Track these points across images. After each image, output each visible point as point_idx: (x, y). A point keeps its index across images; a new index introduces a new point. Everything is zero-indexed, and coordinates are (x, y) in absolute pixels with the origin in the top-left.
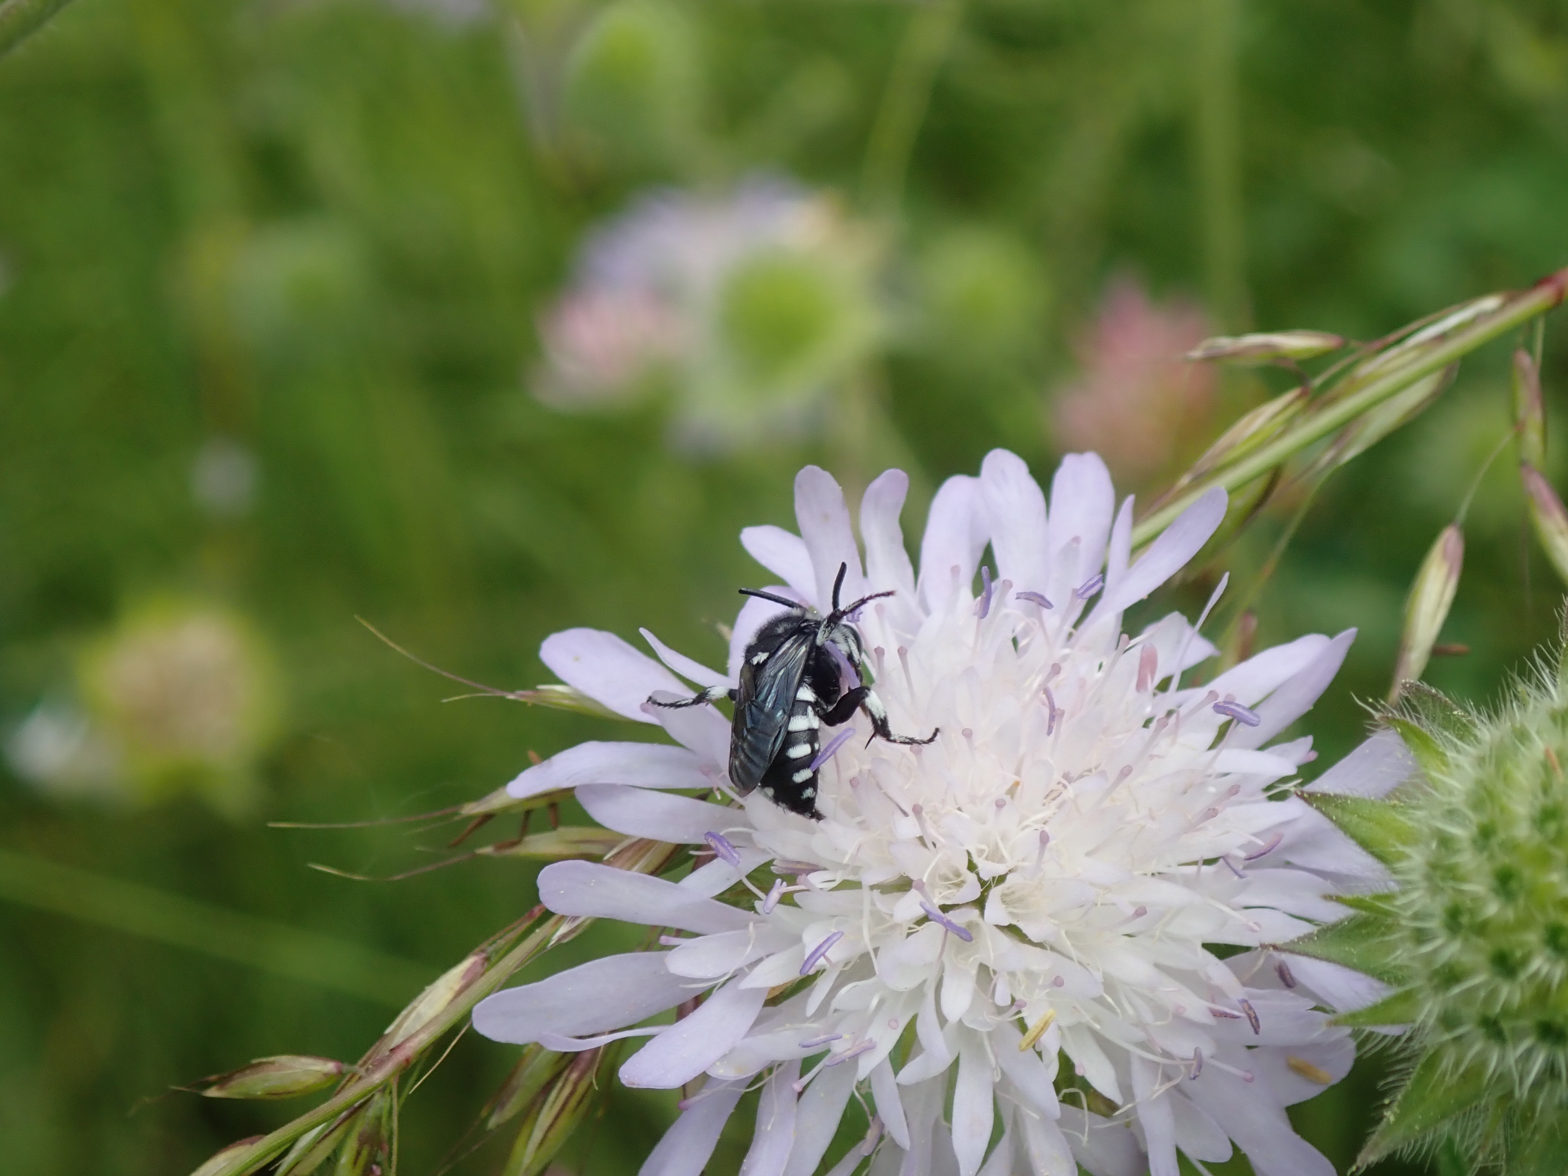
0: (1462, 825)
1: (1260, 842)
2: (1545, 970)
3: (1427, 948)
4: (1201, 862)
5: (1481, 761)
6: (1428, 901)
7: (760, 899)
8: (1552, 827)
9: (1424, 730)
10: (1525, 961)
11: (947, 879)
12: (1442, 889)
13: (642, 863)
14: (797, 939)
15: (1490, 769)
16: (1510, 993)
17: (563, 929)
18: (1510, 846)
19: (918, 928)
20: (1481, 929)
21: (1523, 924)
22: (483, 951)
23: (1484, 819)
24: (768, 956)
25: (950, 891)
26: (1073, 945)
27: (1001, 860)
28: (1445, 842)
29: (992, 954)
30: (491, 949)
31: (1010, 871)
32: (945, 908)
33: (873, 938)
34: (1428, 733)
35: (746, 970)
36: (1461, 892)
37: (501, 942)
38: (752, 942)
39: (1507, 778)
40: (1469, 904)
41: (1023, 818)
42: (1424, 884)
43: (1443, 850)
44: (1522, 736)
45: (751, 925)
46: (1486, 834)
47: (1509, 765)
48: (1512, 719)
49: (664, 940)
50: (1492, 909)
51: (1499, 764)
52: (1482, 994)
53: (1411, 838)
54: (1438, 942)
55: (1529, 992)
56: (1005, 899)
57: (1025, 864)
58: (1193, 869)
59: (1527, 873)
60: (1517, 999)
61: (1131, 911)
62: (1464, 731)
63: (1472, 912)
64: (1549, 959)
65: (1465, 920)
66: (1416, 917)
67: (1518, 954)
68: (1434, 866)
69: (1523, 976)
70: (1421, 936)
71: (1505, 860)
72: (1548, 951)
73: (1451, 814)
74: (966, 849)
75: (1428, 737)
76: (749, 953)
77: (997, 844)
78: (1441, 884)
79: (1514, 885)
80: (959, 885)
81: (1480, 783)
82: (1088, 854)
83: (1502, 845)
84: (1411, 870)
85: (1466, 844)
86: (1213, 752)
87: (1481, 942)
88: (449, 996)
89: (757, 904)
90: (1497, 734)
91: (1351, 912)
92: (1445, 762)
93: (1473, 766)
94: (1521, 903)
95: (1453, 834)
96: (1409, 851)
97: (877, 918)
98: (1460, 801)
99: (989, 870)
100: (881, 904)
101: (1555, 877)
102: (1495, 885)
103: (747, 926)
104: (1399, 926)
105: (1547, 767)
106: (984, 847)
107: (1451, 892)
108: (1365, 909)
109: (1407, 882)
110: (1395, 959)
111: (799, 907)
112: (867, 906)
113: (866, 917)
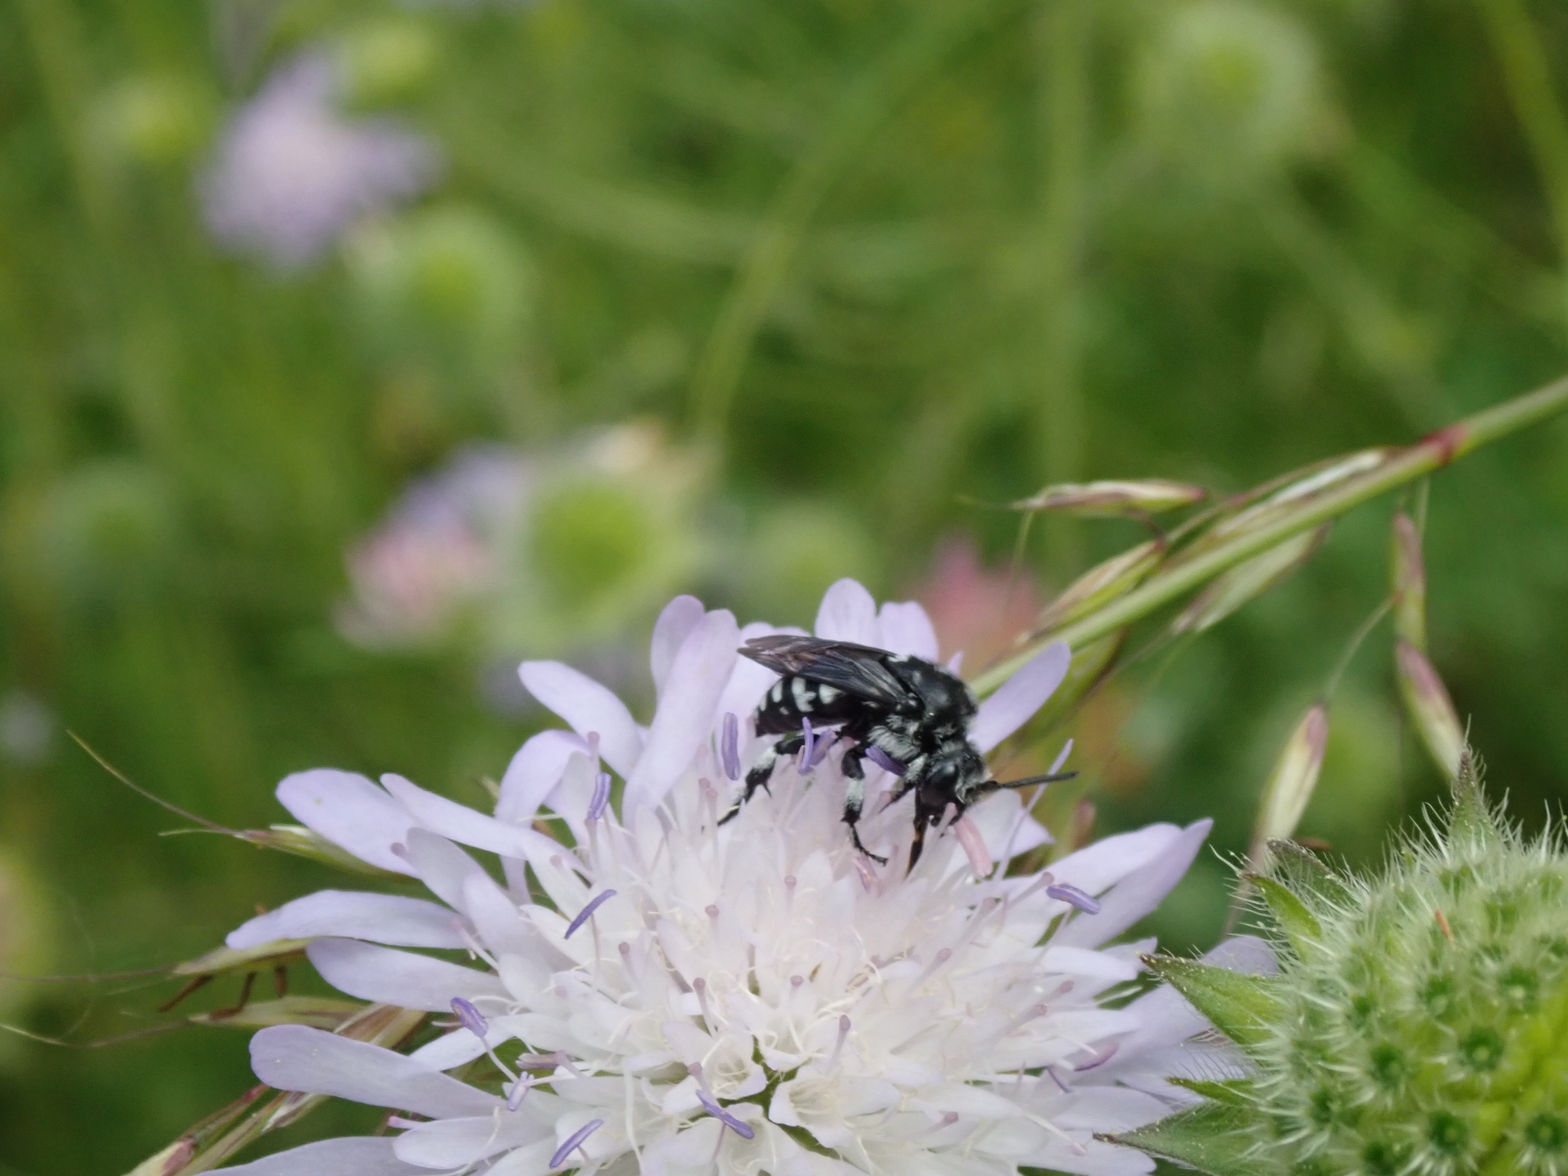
0: (1335, 997)
1: (1093, 1052)
2: (1428, 1167)
3: (1289, 1140)
4: (1024, 1071)
5: (1359, 927)
6: (1292, 1084)
7: (509, 1080)
8: (1441, 1002)
9: (1292, 892)
10: (1405, 1156)
11: (727, 1070)
12: (1309, 1071)
13: (380, 1038)
14: (551, 1132)
15: (1369, 935)
17: (282, 1111)
18: (1391, 1024)
19: (692, 1124)
20: (1354, 1118)
21: (1404, 1114)
22: (190, 1137)
23: (1362, 992)
24: (514, 1149)
25: (730, 1084)
26: (870, 1156)
27: (794, 1050)
28: (1315, 1017)
29: (775, 1161)
30: (199, 1135)
31: (804, 1064)
32: (725, 1103)
33: (637, 1135)
34: (1297, 896)
35: (489, 1163)
36: (1331, 1073)
37: (212, 1127)
38: (496, 1130)
39: (1388, 947)
40: (1340, 1089)
41: (820, 1005)
42: (1289, 1066)
43: (1311, 1028)
44: (1408, 900)
45: (497, 1112)
46: (1363, 1008)
47: (1392, 933)
48: (1396, 880)
49: (394, 1121)
50: (1368, 1095)
51: (1381, 928)
53: (1276, 1016)
54: (1304, 1133)
56: (794, 1097)
57: (820, 1055)
58: (1014, 1078)
59: (1411, 1054)
61: (938, 1118)
62: (1339, 896)
63: (1344, 1099)
64: (1433, 1155)
65: (1335, 1107)
66: (1276, 1104)
67: (1397, 1149)
68: (1300, 1045)
70: (1282, 1127)
71: (1384, 1038)
72: (1432, 1146)
73: (1321, 986)
74: (753, 1034)
75: (1297, 902)
76: (492, 1145)
77: (789, 1033)
78: (1309, 1065)
79: (1394, 1068)
80: (745, 1076)
81: (1357, 951)
82: (896, 1051)
83: (1382, 1021)
84: (1272, 1051)
85: (1339, 1020)
86: (1042, 949)
87: (1352, 1133)
89: (506, 1086)
90: (1379, 897)
91: (1199, 1100)
92: (1315, 929)
93: (1349, 931)
94: (1402, 1088)
95: (1324, 1007)
96: (1275, 1030)
97: (644, 1110)
98: (1333, 972)
99: (778, 1060)
100: (650, 1094)
101: (1443, 1060)
102: (1373, 1067)
103: (491, 1113)
104: (1257, 1115)
105: (1437, 935)
106: (773, 1034)
107: (1319, 1073)
108: (1216, 1096)
109: (1268, 1065)
110: (1251, 1154)
111: (554, 1092)
112: (631, 1097)
113: (630, 1110)
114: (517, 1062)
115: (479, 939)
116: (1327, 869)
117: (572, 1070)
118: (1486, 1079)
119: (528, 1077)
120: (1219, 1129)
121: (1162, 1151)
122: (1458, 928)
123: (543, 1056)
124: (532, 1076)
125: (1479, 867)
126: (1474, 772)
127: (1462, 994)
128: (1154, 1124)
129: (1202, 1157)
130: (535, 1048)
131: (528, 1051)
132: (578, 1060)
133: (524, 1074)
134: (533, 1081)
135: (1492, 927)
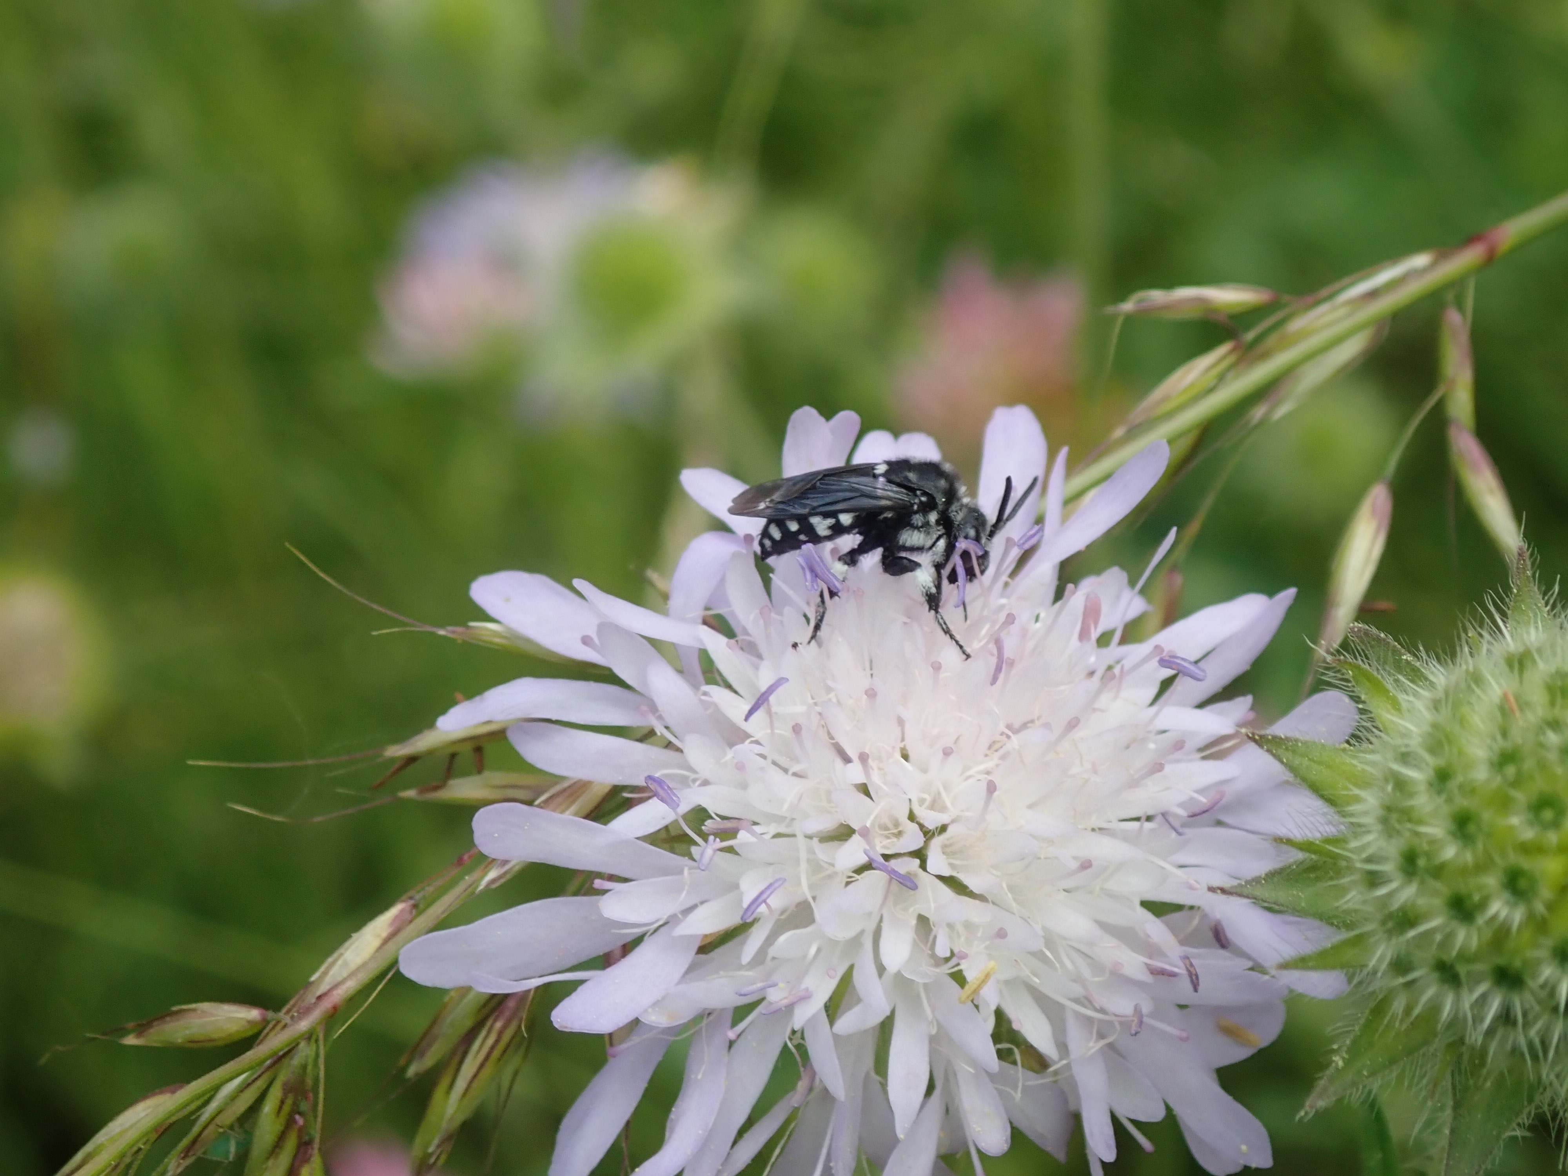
0: (1417, 767)
1: (1203, 800)
2: (1504, 913)
3: (1382, 891)
4: (1144, 819)
5: (1436, 705)
6: (1382, 843)
8: (1511, 770)
9: (1376, 674)
10: (1483, 904)
11: (886, 828)
12: (1398, 832)
13: (574, 808)
15: (1446, 712)
16: (1468, 937)
17: (492, 874)
18: (1469, 790)
19: (857, 877)
20: (1438, 871)
21: (1480, 868)
22: (411, 898)
23: (1441, 762)
24: (702, 903)
25: (889, 841)
26: (1014, 899)
27: (943, 809)
28: (1401, 784)
29: (933, 905)
30: (418, 897)
31: (953, 821)
32: (887, 857)
33: (811, 887)
34: (1380, 677)
35: (680, 916)
36: (1417, 834)
37: (429, 889)
38: (686, 888)
39: (1462, 722)
40: (1426, 847)
41: (966, 769)
42: (1379, 827)
43: (1398, 794)
44: (1476, 679)
45: (686, 871)
46: (1442, 777)
47: (1465, 709)
48: (1467, 663)
49: (598, 883)
50: (1450, 852)
51: (1456, 706)
52: (1438, 937)
53: (1364, 783)
54: (1394, 885)
55: (1488, 934)
56: (946, 849)
57: (968, 814)
58: (1136, 824)
59: (1487, 816)
60: (1474, 943)
61: (1074, 865)
62: (1416, 676)
63: (1428, 855)
64: (1507, 903)
65: (1421, 862)
66: (1369, 860)
67: (1476, 898)
68: (1389, 809)
69: (1480, 920)
70: (1373, 880)
71: (1463, 802)
72: (1507, 895)
73: (1405, 758)
74: (909, 798)
75: (1379, 682)
76: (683, 900)
77: (939, 793)
78: (1397, 826)
79: (1471, 828)
80: (899, 834)
81: (1435, 726)
82: (1030, 807)
83: (1461, 787)
84: (1366, 813)
85: (1422, 787)
86: (1154, 709)
87: (1438, 885)
88: (377, 943)
89: (694, 850)
90: (1453, 678)
91: (1300, 856)
92: (1396, 706)
93: (1428, 709)
94: (1480, 846)
95: (1409, 776)
96: (1363, 794)
97: (816, 866)
98: (1415, 743)
99: (931, 820)
100: (822, 852)
101: (1515, 820)
102: (1453, 827)
103: (681, 872)
104: (1350, 869)
105: (1504, 710)
106: (926, 796)
107: (1407, 834)
108: (1315, 853)
109: (1360, 825)
110: (1347, 902)
111: (737, 854)
112: (803, 855)
113: (804, 866)
114: (703, 828)
115: (660, 718)
116: (1403, 651)
117: (753, 833)
118: (1552, 837)
119: (715, 840)
120: (1318, 879)
121: (1268, 900)
122: (1524, 705)
123: (725, 821)
124: (718, 840)
125: (1539, 651)
126: (1529, 563)
127: (1529, 765)
128: (1260, 877)
129: (1303, 904)
130: (717, 815)
131: (712, 818)
132: (755, 824)
133: (711, 838)
134: (719, 844)
135: (1552, 703)
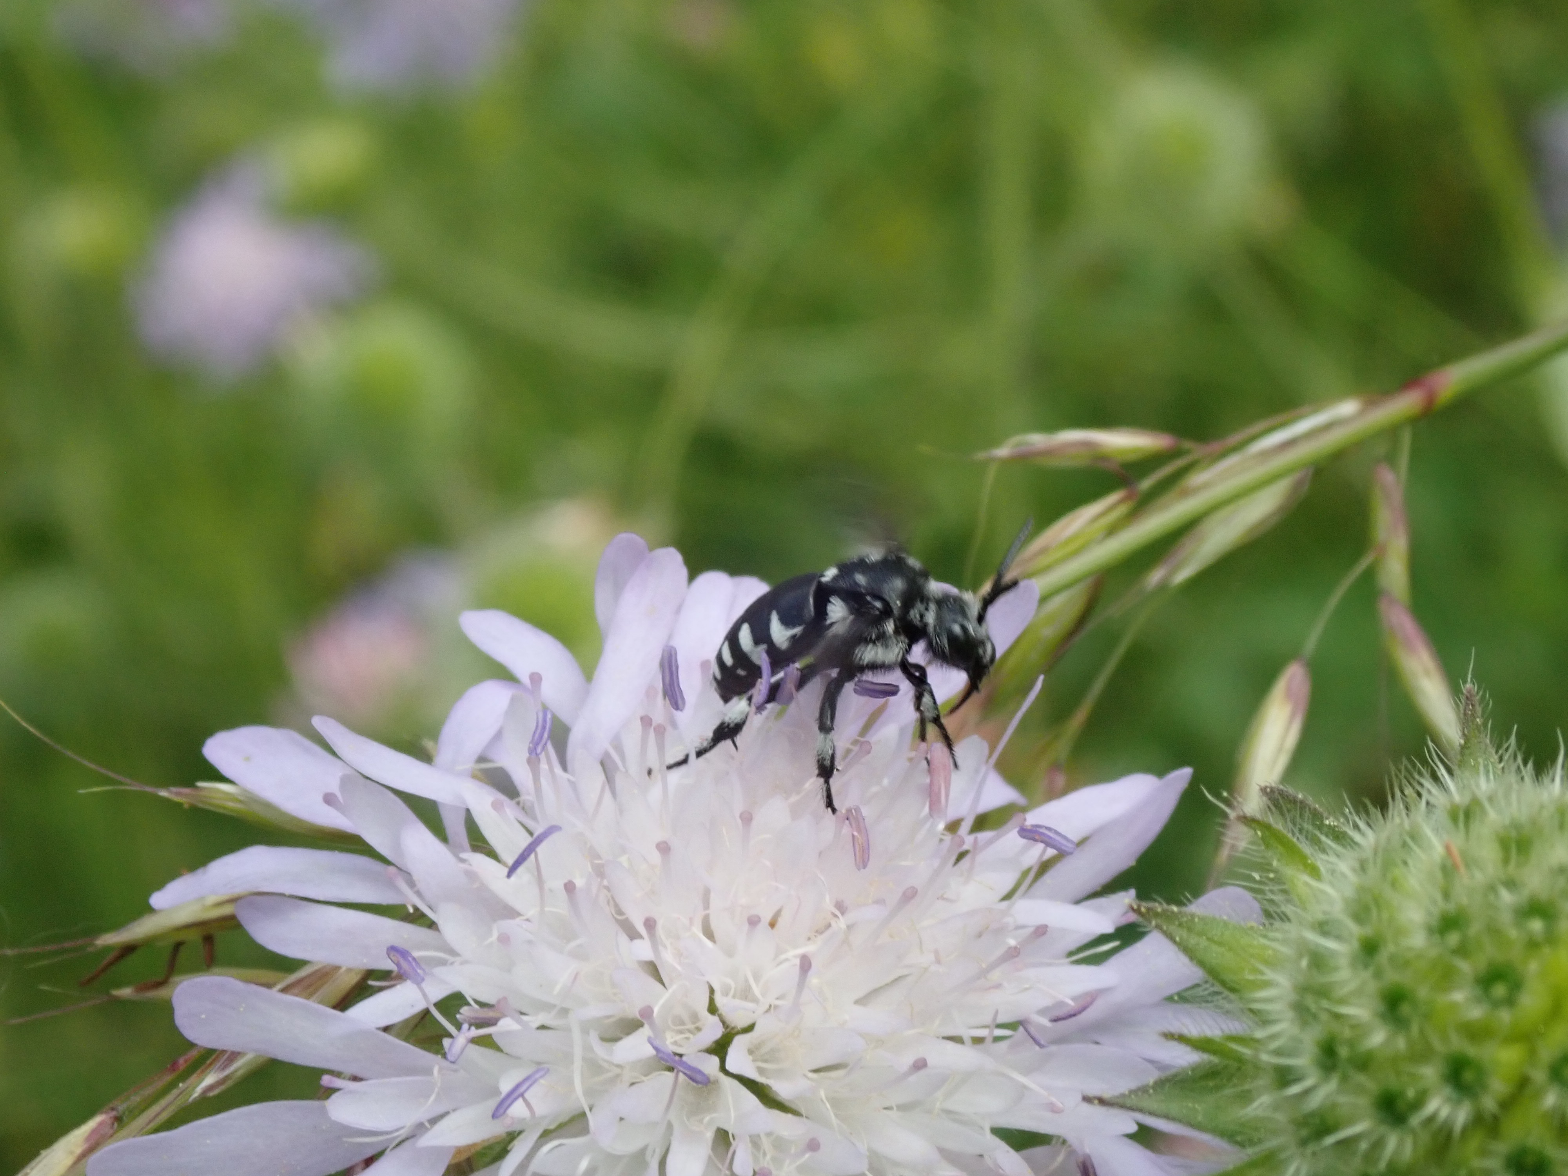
0: (1338, 938)
1: (1072, 1004)
2: (1444, 1113)
3: (1294, 1090)
5: (1362, 867)
6: (1295, 1030)
8: (1453, 939)
10: (1418, 1104)
11: (681, 1022)
12: (1314, 1015)
14: (492, 1086)
15: (1373, 871)
16: (1400, 1144)
17: (210, 1080)
18: (1401, 962)
19: (644, 1078)
20: (1364, 1063)
21: (1418, 1056)
22: (113, 1109)
23: (1367, 931)
24: (454, 1110)
25: (683, 1036)
28: (1319, 959)
29: (732, 1115)
30: (123, 1107)
33: (588, 1092)
34: (1295, 840)
35: (427, 1125)
36: (1337, 1017)
37: (136, 1099)
38: (436, 1090)
39: (1394, 884)
40: (1347, 1033)
42: (1290, 1014)
43: (1316, 969)
44: (1415, 836)
45: (436, 1071)
46: (1370, 948)
47: (1399, 870)
48: (1400, 818)
50: (1377, 1038)
51: (1387, 865)
52: (1364, 1146)
53: (1272, 963)
54: (1308, 1083)
55: (1425, 1138)
56: (752, 1050)
59: (1423, 992)
60: (1408, 1152)
61: (905, 1065)
63: (1351, 1043)
64: (1449, 1100)
65: (1343, 1052)
66: (1278, 1053)
67: (1411, 1093)
68: (1303, 989)
69: (1415, 1120)
70: (1284, 1076)
71: (1393, 977)
72: (1448, 1091)
73: (1324, 927)
74: (709, 982)
75: (1294, 845)
76: (430, 1106)
78: (1313, 1007)
79: (1405, 1009)
81: (1361, 890)
82: (859, 1002)
83: (1392, 958)
84: (1272, 999)
85: (1344, 961)
87: (1362, 1079)
88: (69, 1160)
89: (446, 1042)
90: (1384, 835)
91: (1195, 1057)
92: (1314, 872)
93: (1354, 870)
94: (1415, 1029)
95: (1327, 948)
96: (1274, 976)
97: (594, 1066)
98: (1336, 910)
99: (737, 1014)
100: (600, 1050)
101: (1458, 996)
102: (1382, 1008)
103: (428, 1071)
104: (1257, 1067)
105: (1448, 870)
106: (730, 982)
107: (1324, 1016)
108: (1215, 1052)
109: (1265, 1014)
110: (1255, 1110)
111: (498, 1049)
112: (578, 1052)
113: (578, 1064)
114: (458, 1016)
116: (1325, 814)
117: (516, 1023)
118: (1505, 1016)
119: (469, 1029)
120: (1218, 1087)
122: (1470, 862)
123: (485, 1009)
124: (473, 1028)
125: (1491, 799)
126: (1479, 709)
127: (1475, 929)
128: (1147, 1085)
129: (1200, 1118)
130: (476, 1002)
131: (468, 1004)
132: (522, 1013)
133: (465, 1026)
134: (475, 1032)
135: (1506, 861)
